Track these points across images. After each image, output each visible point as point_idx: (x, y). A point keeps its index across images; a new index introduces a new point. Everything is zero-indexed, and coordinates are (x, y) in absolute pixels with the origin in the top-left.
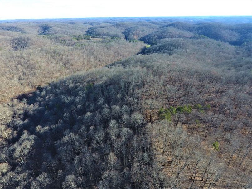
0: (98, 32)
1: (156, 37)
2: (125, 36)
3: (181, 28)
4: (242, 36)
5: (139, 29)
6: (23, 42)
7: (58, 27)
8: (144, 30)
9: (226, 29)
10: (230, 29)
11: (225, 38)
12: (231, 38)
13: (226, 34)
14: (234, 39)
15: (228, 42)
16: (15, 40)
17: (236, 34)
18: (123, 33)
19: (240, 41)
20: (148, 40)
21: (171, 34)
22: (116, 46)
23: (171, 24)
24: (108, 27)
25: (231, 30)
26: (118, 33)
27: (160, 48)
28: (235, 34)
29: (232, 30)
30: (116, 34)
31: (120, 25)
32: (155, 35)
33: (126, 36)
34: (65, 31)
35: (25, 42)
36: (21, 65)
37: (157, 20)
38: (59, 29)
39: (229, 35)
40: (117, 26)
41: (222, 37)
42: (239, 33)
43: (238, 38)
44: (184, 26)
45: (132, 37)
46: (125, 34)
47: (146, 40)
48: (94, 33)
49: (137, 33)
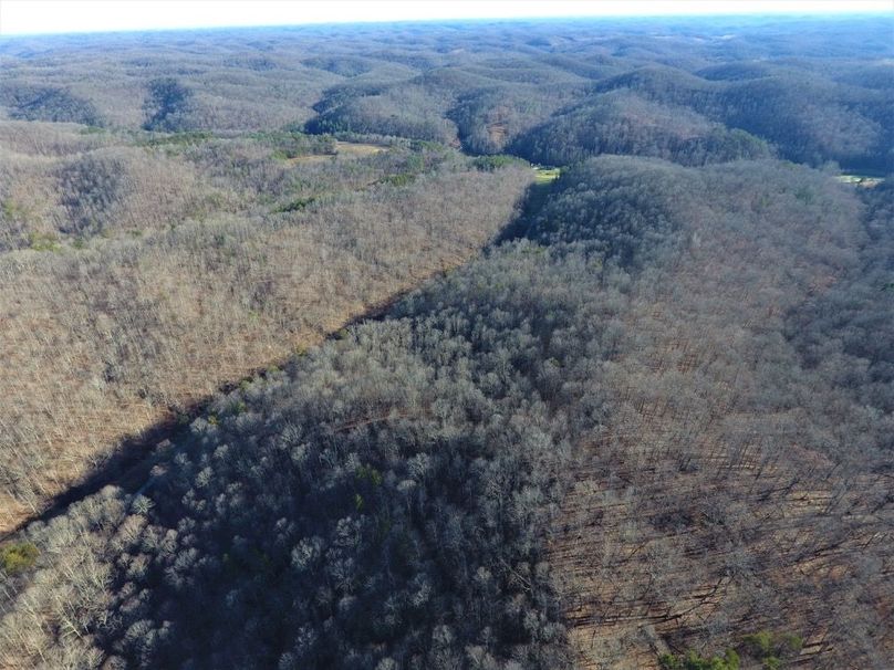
0: (359, 112)
1: (572, 137)
2: (456, 130)
3: (664, 93)
4: (886, 131)
5: (508, 102)
6: (99, 180)
7: (214, 91)
8: (524, 103)
9: (830, 102)
10: (842, 103)
11: (825, 141)
12: (847, 143)
13: (828, 126)
14: (857, 149)
15: (835, 159)
16: (69, 173)
17: (868, 127)
18: (449, 114)
19: (880, 153)
20: (544, 149)
21: (626, 128)
22: (432, 197)
23: (625, 76)
24: (396, 92)
25: (846, 107)
26: (431, 117)
27: (590, 215)
28: (861, 124)
29: (852, 106)
30: (426, 123)
31: (436, 80)
32: (567, 132)
33: (460, 128)
34: (239, 108)
35: (108, 182)
36: (109, 313)
37: (571, 39)
38: (218, 100)
39: (838, 130)
40: (426, 83)
41: (814, 135)
42: (875, 120)
43: (870, 142)
44: (673, 85)
45: (483, 136)
46: (456, 120)
47: (536, 151)
48: (346, 118)
49: (500, 116)
